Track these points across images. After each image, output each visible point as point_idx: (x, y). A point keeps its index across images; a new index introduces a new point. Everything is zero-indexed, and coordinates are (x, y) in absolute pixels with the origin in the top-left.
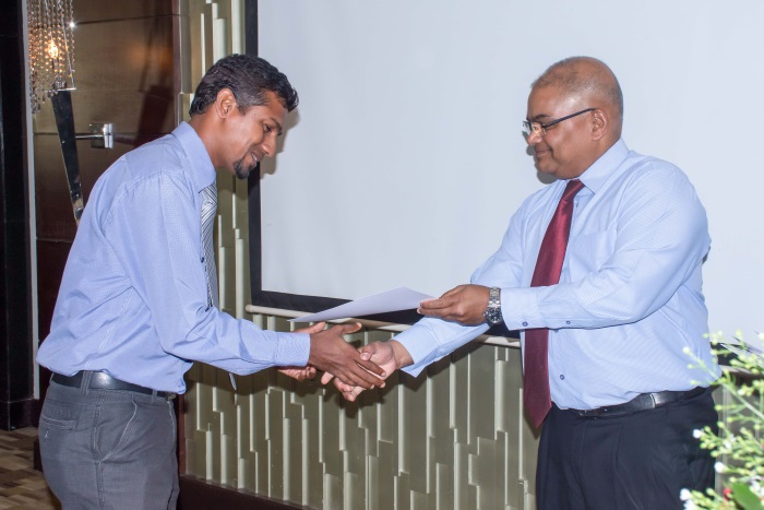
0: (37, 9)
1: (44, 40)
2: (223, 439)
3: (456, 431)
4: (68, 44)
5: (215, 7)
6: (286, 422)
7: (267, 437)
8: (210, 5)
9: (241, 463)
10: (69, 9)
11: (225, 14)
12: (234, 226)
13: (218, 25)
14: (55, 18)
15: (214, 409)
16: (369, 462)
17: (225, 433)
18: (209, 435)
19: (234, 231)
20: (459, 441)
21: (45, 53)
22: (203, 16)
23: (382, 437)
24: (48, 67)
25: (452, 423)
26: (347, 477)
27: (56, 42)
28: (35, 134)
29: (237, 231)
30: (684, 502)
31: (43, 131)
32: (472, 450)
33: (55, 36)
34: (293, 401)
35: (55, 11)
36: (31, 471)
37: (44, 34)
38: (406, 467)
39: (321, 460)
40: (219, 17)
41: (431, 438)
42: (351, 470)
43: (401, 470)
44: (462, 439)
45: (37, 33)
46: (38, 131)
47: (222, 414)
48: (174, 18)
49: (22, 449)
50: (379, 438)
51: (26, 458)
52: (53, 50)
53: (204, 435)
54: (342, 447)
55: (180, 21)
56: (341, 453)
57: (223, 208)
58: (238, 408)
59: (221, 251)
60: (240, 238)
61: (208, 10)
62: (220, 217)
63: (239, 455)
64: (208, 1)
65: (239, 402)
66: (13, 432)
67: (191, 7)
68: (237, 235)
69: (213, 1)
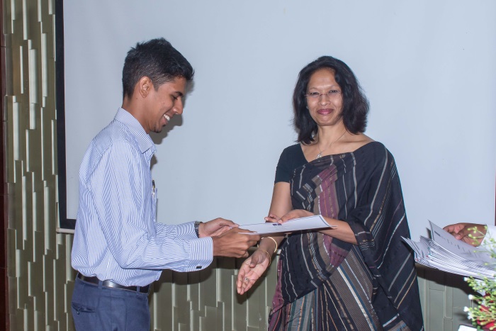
2: (36, 313)
3: (191, 302)
5: (30, 42)
7: (66, 311)
8: (26, 41)
9: (47, 328)
11: (37, 47)
12: (43, 179)
13: (32, 54)
15: (29, 295)
17: (37, 309)
18: (25, 311)
19: (45, 180)
20: (193, 309)
22: (21, 48)
25: (189, 298)
29: (45, 182)
30: (468, 312)
32: (202, 314)
38: (158, 326)
40: (33, 48)
41: (175, 308)
43: (155, 328)
44: (195, 307)
47: (35, 298)
48: (2, 49)
53: (22, 312)
55: (5, 51)
57: (35, 167)
58: (46, 293)
59: (34, 195)
60: (47, 186)
61: (25, 44)
62: (33, 173)
63: (46, 323)
64: (25, 38)
65: (46, 290)
67: (13, 42)
68: (45, 184)
69: (28, 37)
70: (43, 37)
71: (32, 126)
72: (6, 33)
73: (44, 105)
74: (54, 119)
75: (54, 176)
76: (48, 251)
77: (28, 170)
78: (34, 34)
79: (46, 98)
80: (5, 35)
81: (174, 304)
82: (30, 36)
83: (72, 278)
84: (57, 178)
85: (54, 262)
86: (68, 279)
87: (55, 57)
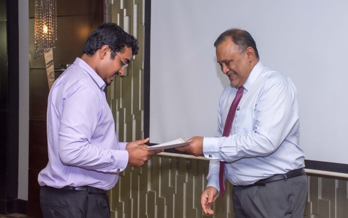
0: (40, 10)
1: (43, 25)
2: (124, 215)
4: (53, 27)
5: (125, 10)
6: (156, 207)
7: (146, 214)
8: (123, 10)
10: (55, 10)
11: (130, 14)
12: (132, 113)
13: (126, 19)
14: (49, 14)
15: (120, 201)
17: (125, 212)
18: (116, 213)
19: (132, 116)
21: (43, 31)
22: (118, 15)
24: (43, 37)
27: (48, 26)
28: (31, 69)
29: (133, 116)
31: (34, 67)
33: (48, 23)
34: (160, 196)
35: (48, 11)
37: (43, 22)
40: (127, 15)
41: (229, 214)
45: (40, 21)
46: (32, 67)
47: (123, 203)
48: (104, 15)
50: (203, 214)
52: (45, 29)
53: (114, 213)
54: (184, 217)
55: (107, 17)
57: (127, 104)
58: (132, 200)
59: (125, 125)
60: (135, 119)
61: (121, 12)
62: (125, 109)
64: (122, 8)
65: (132, 197)
66: (7, 215)
67: (113, 11)
68: (133, 118)
69: (124, 7)
70: (135, 7)
72: (108, 3)
73: (134, 58)
74: (142, 69)
75: (140, 112)
77: (121, 107)
78: (128, 5)
80: (107, 5)
81: (228, 211)
82: (126, 6)
83: (152, 188)
84: (143, 112)
85: (139, 176)
86: (149, 189)
87: (143, 22)
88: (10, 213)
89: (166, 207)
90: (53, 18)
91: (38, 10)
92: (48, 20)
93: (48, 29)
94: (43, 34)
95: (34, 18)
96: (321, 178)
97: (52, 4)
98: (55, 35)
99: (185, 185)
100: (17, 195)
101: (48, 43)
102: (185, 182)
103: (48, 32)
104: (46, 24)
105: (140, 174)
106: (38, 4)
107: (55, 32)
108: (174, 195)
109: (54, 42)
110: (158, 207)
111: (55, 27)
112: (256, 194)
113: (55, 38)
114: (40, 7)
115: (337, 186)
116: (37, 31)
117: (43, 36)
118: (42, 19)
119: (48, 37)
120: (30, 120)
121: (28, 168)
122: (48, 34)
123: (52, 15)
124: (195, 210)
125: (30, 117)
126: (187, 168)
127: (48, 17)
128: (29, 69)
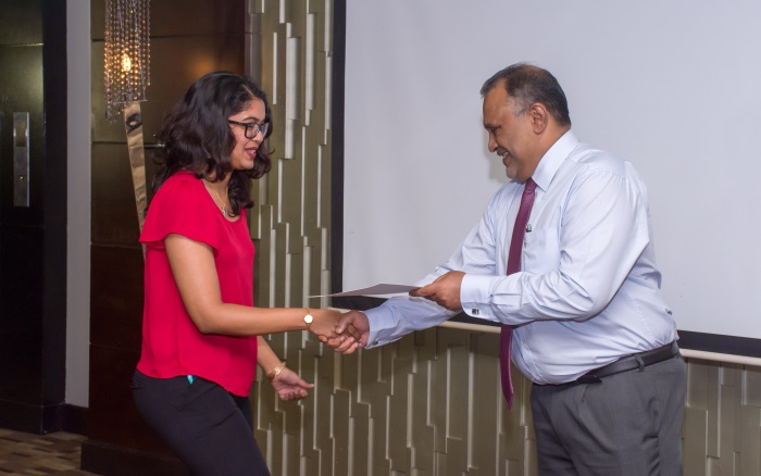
0: (116, 25)
1: (122, 54)
2: (286, 438)
3: (526, 429)
4: (142, 58)
5: (289, 26)
6: (351, 422)
7: (331, 435)
8: (284, 26)
9: (303, 462)
10: (146, 25)
11: (299, 36)
12: (302, 234)
13: (291, 44)
14: (134, 33)
15: (276, 410)
16: (436, 459)
17: (287, 433)
18: (269, 433)
19: (302, 239)
20: (529, 439)
21: (121, 67)
22: (275, 35)
23: (450, 434)
24: (121, 80)
25: (523, 422)
26: (414, 474)
27: (133, 56)
28: (94, 144)
29: (306, 239)
31: (101, 140)
33: (133, 50)
34: (359, 401)
35: (134, 28)
36: (79, 471)
37: (122, 49)
38: (474, 463)
39: (387, 457)
40: (292, 36)
41: (501, 436)
42: (417, 467)
43: (470, 466)
45: (116, 47)
46: (97, 140)
47: (284, 413)
48: (246, 36)
49: (60, 452)
50: (447, 436)
51: (69, 460)
52: (127, 64)
53: (266, 434)
54: (409, 445)
55: (251, 39)
56: (409, 451)
57: (291, 215)
58: (303, 407)
59: (288, 258)
60: (308, 245)
61: (281, 30)
62: (288, 225)
63: (302, 453)
64: (282, 20)
66: (45, 436)
67: (263, 26)
68: (305, 242)
69: (287, 20)
70: (310, 19)
71: (289, 153)
72: (254, 12)
73: (307, 123)
74: (323, 145)
75: (320, 230)
76: (307, 343)
77: (280, 221)
78: (295, 15)
79: (311, 111)
80: (252, 15)
81: (499, 430)
82: (289, 18)
83: (342, 384)
84: (324, 232)
85: (316, 360)
86: (337, 387)
87: (327, 48)
88: (50, 432)
89: (371, 421)
90: (142, 41)
91: (113, 25)
92: (133, 44)
93: (133, 62)
94: (121, 73)
95: (103, 40)
96: (689, 365)
97: (141, 11)
98: (146, 75)
99: (410, 378)
100: (64, 396)
101: (134, 91)
102: (411, 372)
103: (133, 68)
104: (128, 53)
105: (318, 357)
106: (113, 12)
107: (146, 69)
108: (388, 398)
109: (144, 88)
110: (356, 423)
111: (146, 58)
112: (583, 401)
113: (146, 81)
114: (116, 19)
115: (721, 380)
116: (110, 68)
117: (123, 76)
118: (121, 43)
119: (133, 80)
120: (92, 246)
121: (89, 343)
122: (133, 74)
123: (141, 35)
124: (432, 429)
125: (92, 240)
126: (415, 344)
127: (133, 39)
128: (90, 143)
